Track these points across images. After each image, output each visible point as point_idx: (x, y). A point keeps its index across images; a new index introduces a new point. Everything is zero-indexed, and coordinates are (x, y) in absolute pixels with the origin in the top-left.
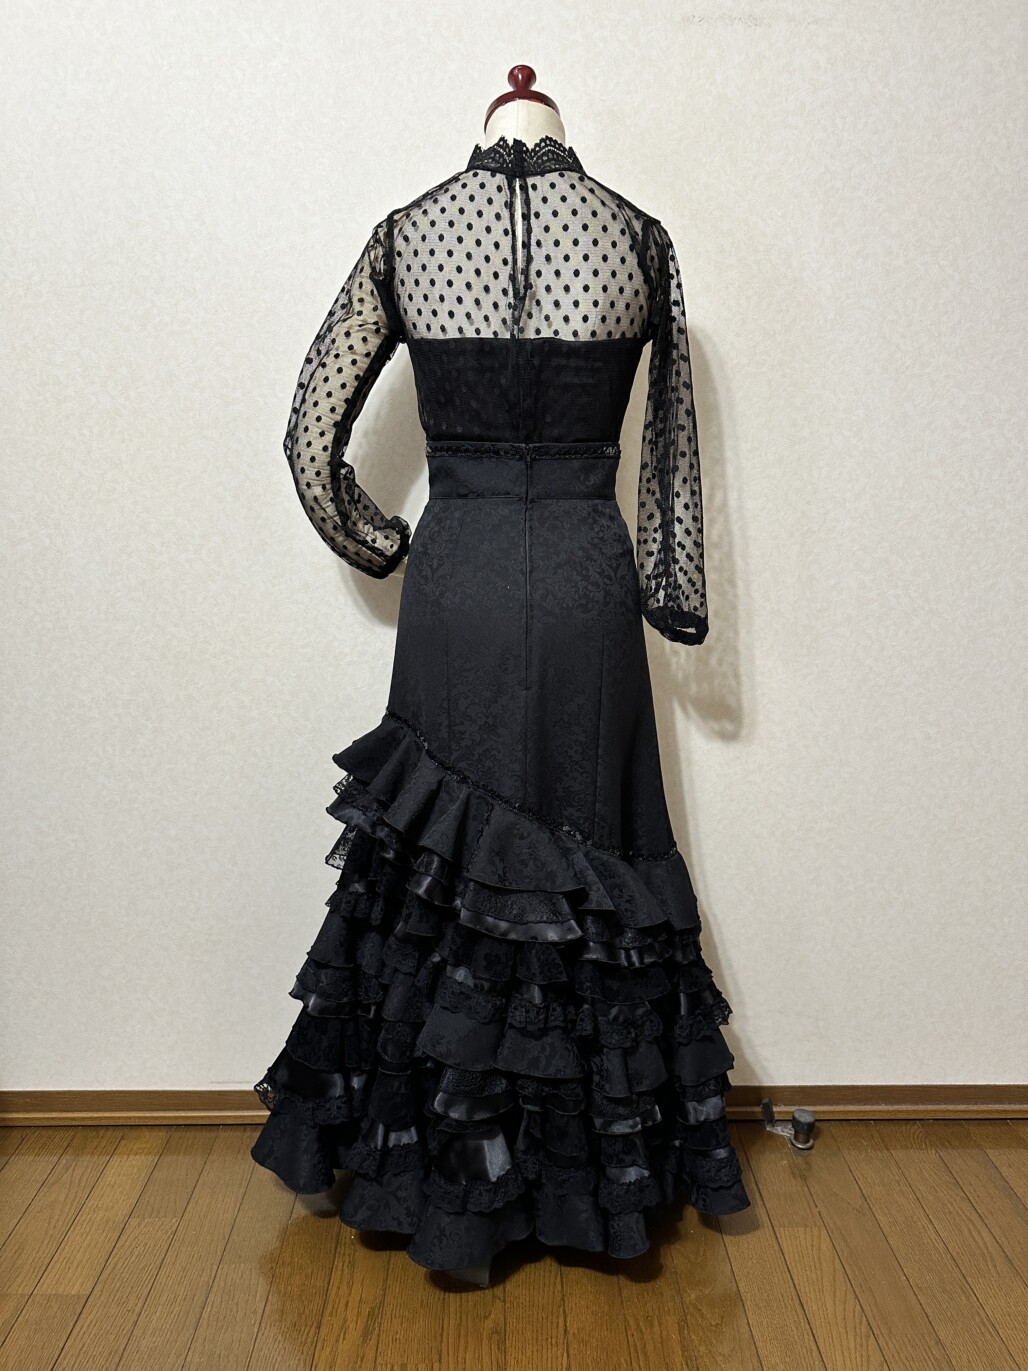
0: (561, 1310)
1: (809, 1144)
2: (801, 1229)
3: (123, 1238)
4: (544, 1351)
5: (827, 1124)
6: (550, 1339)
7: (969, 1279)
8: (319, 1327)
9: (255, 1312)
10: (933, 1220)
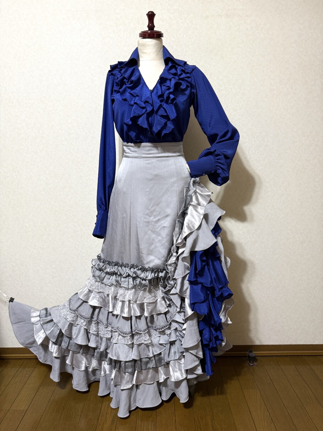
0: (174, 414)
1: (254, 364)
2: (251, 389)
3: (38, 393)
4: (169, 427)
5: (260, 357)
6: (170, 424)
7: (304, 405)
8: (98, 420)
9: (78, 415)
10: (293, 387)
